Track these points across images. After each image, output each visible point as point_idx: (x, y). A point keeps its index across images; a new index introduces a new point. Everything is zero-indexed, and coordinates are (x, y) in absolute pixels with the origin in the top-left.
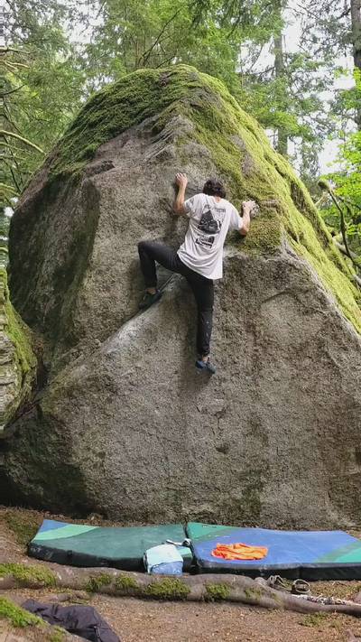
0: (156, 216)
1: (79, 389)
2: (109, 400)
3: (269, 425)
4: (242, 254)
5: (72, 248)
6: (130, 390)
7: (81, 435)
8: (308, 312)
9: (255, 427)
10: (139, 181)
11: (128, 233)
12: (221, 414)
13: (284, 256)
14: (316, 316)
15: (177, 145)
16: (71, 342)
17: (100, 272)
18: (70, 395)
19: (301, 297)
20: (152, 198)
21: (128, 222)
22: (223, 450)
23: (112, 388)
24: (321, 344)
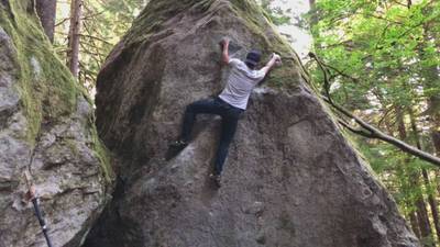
0: (207, 65)
1: (149, 197)
2: (174, 206)
3: (295, 220)
4: (273, 91)
5: (143, 91)
6: (190, 197)
7: (152, 233)
8: (322, 133)
9: (285, 223)
10: (194, 41)
11: (187, 78)
12: (260, 213)
13: (304, 92)
14: (328, 137)
15: (222, 16)
16: (143, 160)
17: (165, 107)
18: (143, 203)
19: (317, 123)
20: (204, 52)
21: (187, 70)
22: (261, 241)
23: (176, 196)
24: (331, 158)
